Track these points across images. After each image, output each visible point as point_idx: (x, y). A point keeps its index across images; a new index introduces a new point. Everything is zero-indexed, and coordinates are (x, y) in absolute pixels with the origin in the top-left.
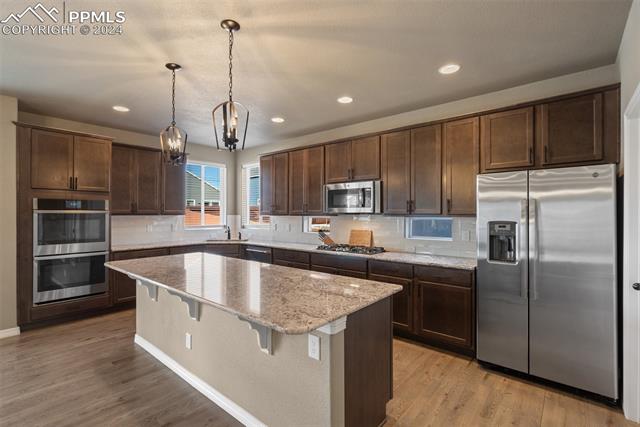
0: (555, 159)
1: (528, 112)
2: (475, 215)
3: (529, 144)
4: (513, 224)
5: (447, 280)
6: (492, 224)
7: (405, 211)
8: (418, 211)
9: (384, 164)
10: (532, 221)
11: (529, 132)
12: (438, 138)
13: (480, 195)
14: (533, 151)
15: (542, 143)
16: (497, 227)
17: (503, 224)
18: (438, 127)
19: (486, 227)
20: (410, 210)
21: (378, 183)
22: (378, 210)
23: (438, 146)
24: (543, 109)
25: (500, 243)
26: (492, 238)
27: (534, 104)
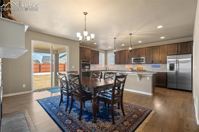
0: (182, 53)
1: (177, 45)
2: (167, 63)
3: (177, 50)
4: (174, 64)
5: (161, 75)
6: (170, 64)
7: (151, 63)
8: (154, 63)
9: (146, 53)
10: (177, 64)
11: (177, 48)
12: (159, 49)
13: (168, 60)
14: (178, 52)
15: (179, 50)
16: (171, 65)
17: (172, 64)
18: (159, 47)
19: (169, 65)
20: (152, 62)
21: (145, 57)
22: (145, 63)
23: (159, 50)
24: (179, 44)
25: (172, 68)
26: (170, 67)
27: (178, 44)
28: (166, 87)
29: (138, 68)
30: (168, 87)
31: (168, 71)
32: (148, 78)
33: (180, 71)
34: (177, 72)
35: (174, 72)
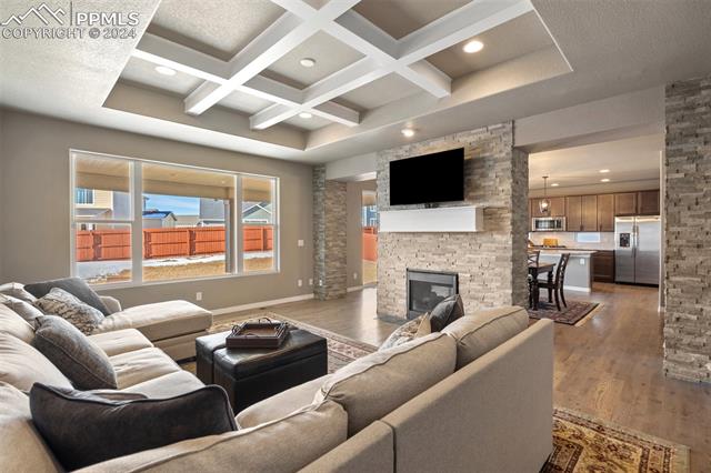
1: (634, 194)
2: (614, 232)
3: (634, 206)
4: (629, 235)
6: (621, 234)
7: (579, 230)
8: (585, 230)
9: (568, 209)
10: (636, 235)
11: (634, 202)
12: (596, 201)
13: (616, 226)
14: (636, 209)
15: (640, 206)
16: (623, 236)
17: (625, 235)
18: (596, 196)
19: (619, 235)
20: (582, 230)
21: (564, 218)
22: (565, 229)
23: (596, 204)
24: (640, 194)
25: (624, 241)
26: (621, 239)
27: (637, 192)
28: (612, 281)
29: (546, 241)
30: (617, 279)
31: (617, 247)
32: (582, 261)
33: (642, 248)
34: (635, 250)
35: (629, 249)
